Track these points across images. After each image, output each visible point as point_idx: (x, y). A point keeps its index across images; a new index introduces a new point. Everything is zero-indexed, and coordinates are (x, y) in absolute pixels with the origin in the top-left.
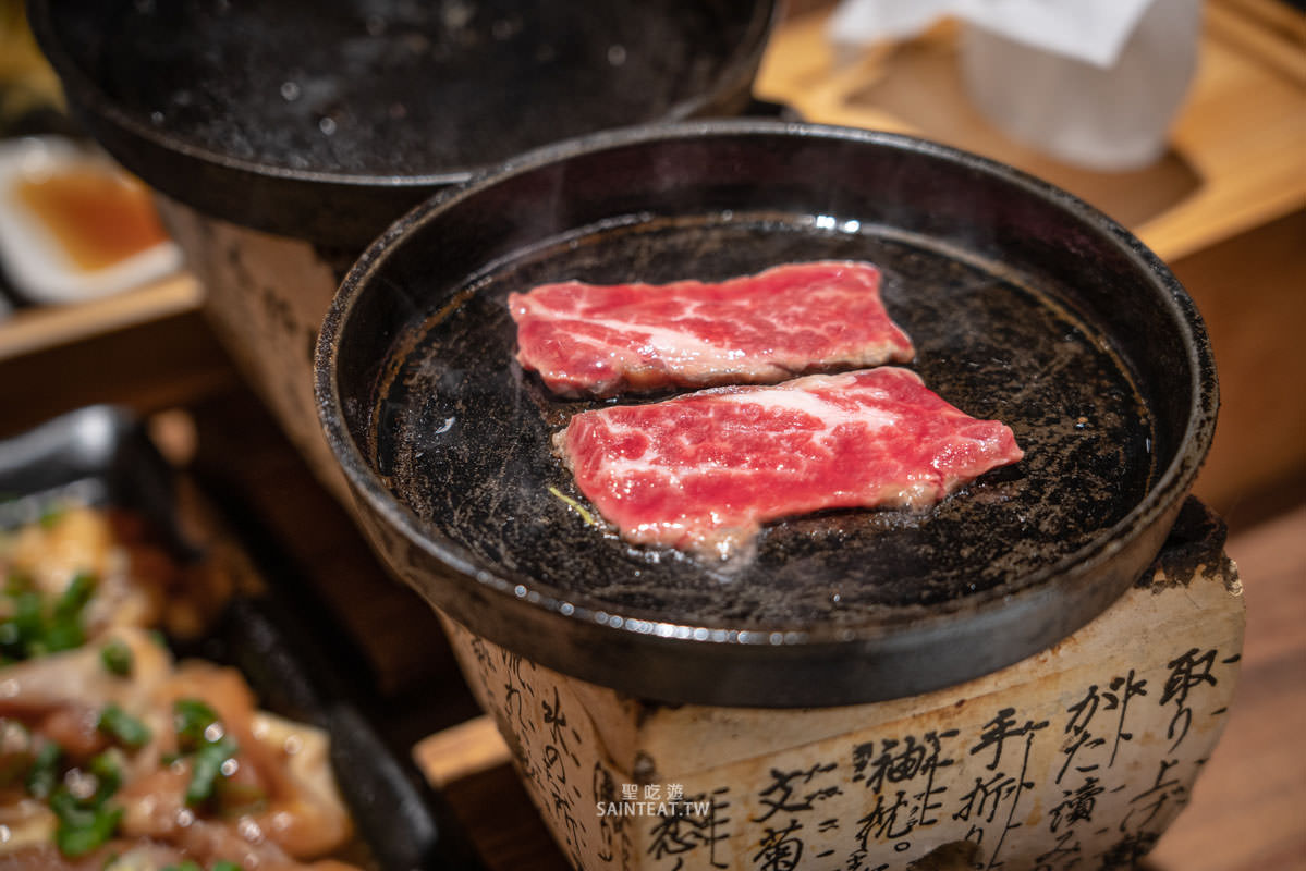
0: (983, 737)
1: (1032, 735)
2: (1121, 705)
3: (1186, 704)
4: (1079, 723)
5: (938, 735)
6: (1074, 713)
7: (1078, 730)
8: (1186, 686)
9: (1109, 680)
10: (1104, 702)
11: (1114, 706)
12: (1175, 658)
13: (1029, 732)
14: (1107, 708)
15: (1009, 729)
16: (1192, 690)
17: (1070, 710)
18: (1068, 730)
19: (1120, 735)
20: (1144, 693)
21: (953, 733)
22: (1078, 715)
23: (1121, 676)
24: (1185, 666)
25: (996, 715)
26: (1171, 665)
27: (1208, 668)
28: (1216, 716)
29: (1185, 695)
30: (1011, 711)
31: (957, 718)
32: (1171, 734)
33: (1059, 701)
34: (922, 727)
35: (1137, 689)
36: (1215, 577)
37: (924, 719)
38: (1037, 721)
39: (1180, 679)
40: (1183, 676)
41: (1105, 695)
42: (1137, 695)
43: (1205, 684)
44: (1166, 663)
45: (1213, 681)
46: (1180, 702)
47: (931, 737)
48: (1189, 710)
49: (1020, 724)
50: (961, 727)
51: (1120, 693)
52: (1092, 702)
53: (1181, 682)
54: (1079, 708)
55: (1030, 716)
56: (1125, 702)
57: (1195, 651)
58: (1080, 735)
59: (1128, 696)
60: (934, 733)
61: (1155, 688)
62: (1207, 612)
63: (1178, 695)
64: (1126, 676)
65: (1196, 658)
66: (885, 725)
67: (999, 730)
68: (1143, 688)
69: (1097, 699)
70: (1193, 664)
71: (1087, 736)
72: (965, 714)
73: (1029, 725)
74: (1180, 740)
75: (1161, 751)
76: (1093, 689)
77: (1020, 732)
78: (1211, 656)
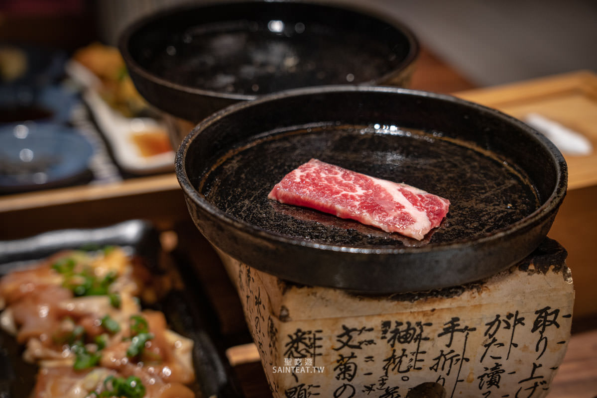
0: (444, 329)
1: (468, 334)
2: (512, 328)
3: (544, 335)
4: (491, 332)
5: (422, 324)
6: (488, 327)
7: (491, 336)
8: (544, 326)
9: (506, 314)
10: (503, 325)
11: (508, 327)
12: (539, 309)
13: (467, 331)
14: (504, 328)
15: (456, 328)
16: (547, 328)
17: (487, 325)
18: (486, 334)
19: (511, 343)
20: (523, 324)
21: (429, 324)
22: (490, 328)
23: (511, 312)
24: (543, 315)
25: (450, 320)
26: (537, 312)
27: (555, 318)
28: (560, 344)
29: (544, 330)
30: (457, 319)
31: (431, 317)
32: (537, 350)
33: (481, 319)
34: (415, 318)
35: (520, 321)
36: (559, 273)
37: (416, 315)
38: (470, 327)
39: (541, 321)
40: (543, 319)
41: (504, 320)
42: (520, 324)
43: (553, 326)
44: (534, 311)
45: (558, 326)
46: (541, 333)
47: (419, 324)
48: (546, 338)
49: (462, 327)
50: (433, 322)
51: (512, 321)
52: (497, 323)
53: (542, 322)
54: (491, 324)
55: (467, 323)
56: (514, 327)
57: (548, 308)
58: (492, 339)
59: (515, 325)
60: (421, 322)
61: (529, 323)
62: (555, 289)
63: (540, 329)
64: (514, 313)
65: (549, 311)
66: (397, 313)
67: (452, 327)
68: (523, 322)
69: (500, 322)
70: (547, 314)
71: (495, 340)
72: (436, 315)
73: (466, 328)
74: (542, 354)
75: (533, 357)
76: (498, 316)
77: (462, 331)
78: (557, 312)
